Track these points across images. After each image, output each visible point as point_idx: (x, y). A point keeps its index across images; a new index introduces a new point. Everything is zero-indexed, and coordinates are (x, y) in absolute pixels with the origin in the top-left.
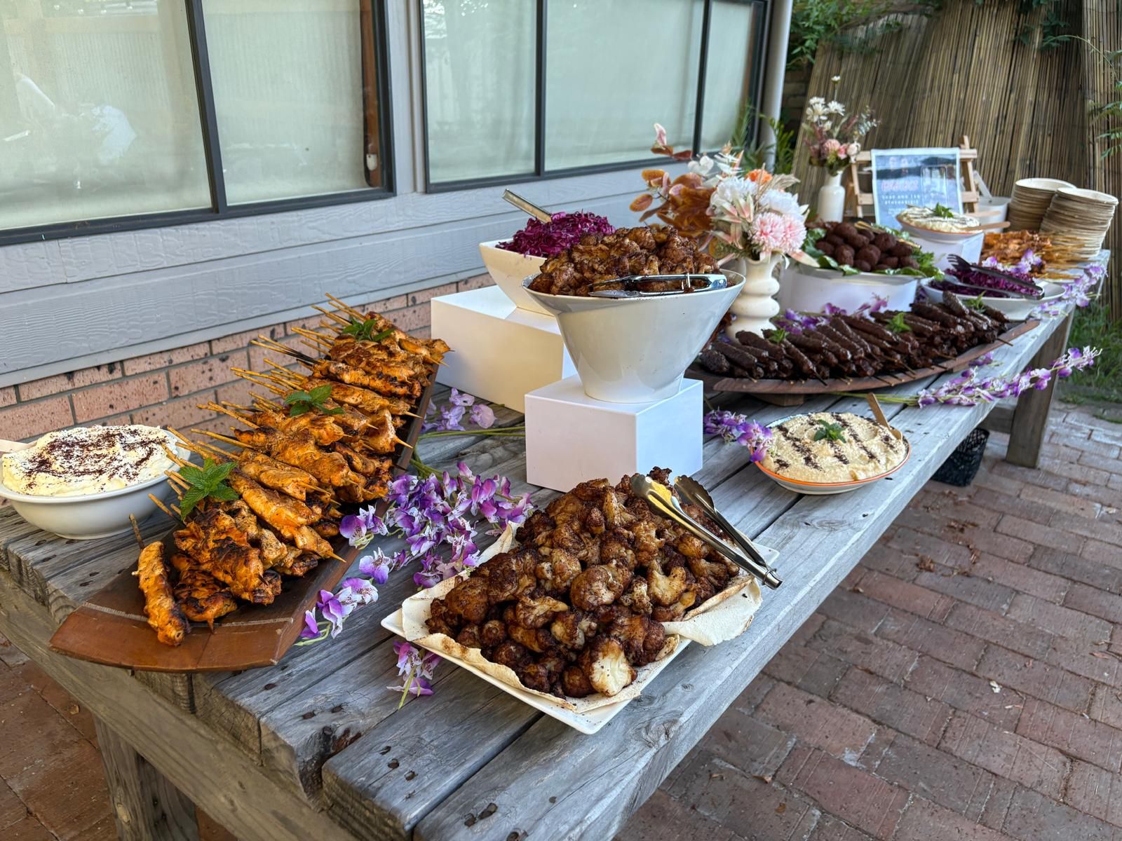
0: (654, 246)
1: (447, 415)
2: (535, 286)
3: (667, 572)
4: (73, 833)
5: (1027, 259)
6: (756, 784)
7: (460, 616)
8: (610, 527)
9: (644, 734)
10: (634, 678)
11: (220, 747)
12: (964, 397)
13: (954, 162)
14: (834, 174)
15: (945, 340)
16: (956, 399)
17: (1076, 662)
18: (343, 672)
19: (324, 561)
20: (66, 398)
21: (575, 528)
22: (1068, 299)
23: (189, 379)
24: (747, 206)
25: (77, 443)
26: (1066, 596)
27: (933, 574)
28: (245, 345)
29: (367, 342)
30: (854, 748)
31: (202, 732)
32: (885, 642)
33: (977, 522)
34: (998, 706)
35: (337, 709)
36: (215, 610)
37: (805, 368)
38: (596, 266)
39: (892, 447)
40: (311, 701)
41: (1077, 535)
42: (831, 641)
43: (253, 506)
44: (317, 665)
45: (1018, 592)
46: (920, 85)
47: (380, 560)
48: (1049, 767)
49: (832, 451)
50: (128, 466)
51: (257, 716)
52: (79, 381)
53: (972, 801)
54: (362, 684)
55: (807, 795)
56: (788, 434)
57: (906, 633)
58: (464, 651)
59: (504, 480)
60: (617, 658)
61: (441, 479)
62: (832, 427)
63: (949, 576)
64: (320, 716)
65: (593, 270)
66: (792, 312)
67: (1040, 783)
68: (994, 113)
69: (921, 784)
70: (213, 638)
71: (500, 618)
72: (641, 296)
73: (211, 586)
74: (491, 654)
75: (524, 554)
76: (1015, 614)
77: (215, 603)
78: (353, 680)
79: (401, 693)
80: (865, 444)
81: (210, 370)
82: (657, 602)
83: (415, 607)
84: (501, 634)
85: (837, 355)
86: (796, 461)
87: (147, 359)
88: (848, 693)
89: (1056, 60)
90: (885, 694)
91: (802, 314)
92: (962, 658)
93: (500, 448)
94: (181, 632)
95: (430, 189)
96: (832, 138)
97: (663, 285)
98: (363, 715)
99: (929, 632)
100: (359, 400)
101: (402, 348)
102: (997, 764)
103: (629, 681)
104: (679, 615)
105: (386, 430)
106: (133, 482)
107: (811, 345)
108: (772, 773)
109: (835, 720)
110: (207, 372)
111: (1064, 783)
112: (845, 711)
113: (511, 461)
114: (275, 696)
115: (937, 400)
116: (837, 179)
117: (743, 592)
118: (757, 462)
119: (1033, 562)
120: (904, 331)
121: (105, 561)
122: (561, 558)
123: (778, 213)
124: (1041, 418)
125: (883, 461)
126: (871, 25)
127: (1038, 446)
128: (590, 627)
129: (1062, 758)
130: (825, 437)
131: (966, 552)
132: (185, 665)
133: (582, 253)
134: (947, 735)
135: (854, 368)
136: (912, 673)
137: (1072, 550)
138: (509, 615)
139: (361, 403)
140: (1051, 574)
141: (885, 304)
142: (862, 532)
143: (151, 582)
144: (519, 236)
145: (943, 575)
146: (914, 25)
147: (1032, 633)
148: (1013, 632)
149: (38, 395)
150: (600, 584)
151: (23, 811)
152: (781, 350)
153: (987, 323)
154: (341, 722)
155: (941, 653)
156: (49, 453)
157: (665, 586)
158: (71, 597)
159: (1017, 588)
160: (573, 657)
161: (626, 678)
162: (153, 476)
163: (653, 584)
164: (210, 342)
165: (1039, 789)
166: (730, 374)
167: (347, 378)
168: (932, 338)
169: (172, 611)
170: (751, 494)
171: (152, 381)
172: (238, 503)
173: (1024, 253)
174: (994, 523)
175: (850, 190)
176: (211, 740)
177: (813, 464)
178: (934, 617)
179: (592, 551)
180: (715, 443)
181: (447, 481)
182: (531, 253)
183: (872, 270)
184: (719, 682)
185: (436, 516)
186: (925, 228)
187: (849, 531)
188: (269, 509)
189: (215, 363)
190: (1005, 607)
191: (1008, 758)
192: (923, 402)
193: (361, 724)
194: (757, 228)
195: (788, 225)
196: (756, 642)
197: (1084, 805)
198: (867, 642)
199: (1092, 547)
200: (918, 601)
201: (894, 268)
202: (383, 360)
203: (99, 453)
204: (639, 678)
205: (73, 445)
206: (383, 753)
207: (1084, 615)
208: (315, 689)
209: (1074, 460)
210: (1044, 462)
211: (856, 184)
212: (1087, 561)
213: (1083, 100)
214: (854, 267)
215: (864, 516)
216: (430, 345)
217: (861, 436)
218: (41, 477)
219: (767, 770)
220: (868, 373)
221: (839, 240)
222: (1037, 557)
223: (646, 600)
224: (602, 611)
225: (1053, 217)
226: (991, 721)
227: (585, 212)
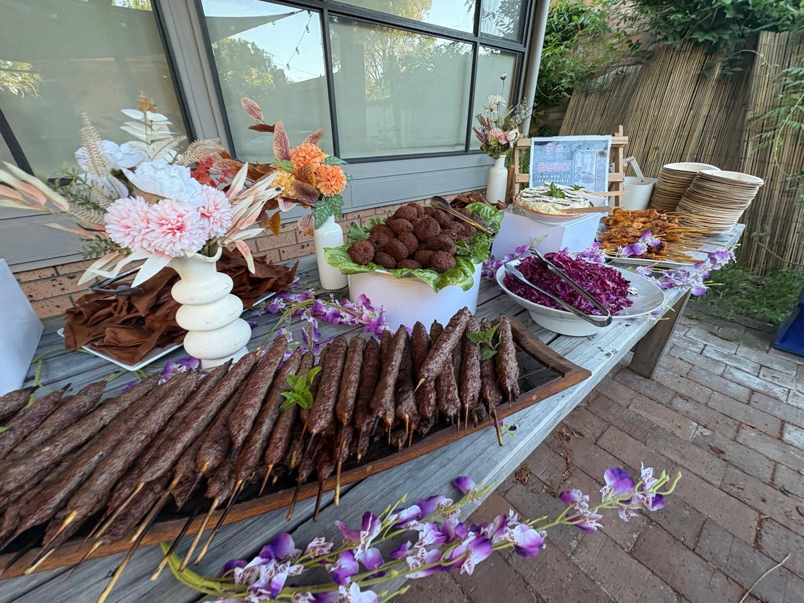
5: (644, 241)
14: (498, 157)
22: (682, 286)
27: (525, 488)
33: (584, 431)
41: (668, 458)
46: (630, 108)
68: (676, 125)
81: (60, 284)
110: (58, 285)
116: (501, 162)
126: (607, 75)
131: (562, 466)
146: (633, 72)
173: (644, 233)
174: (598, 434)
175: (511, 171)
209: (684, 373)
210: (659, 373)
211: (517, 166)
213: (746, 111)
225: (691, 196)
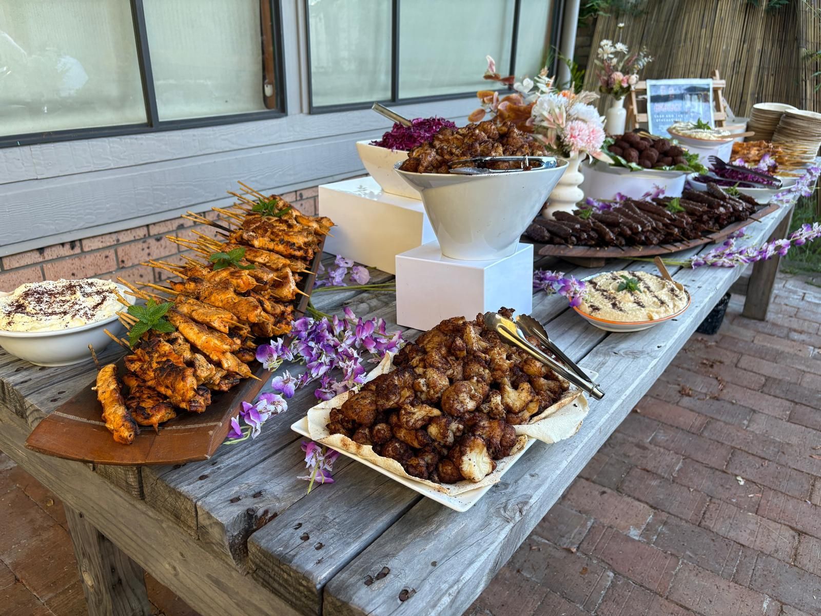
0: (497, 136)
1: (333, 274)
2: (404, 167)
3: (515, 386)
4: (51, 595)
5: (764, 162)
6: (564, 554)
7: (354, 421)
8: (470, 352)
9: (502, 512)
10: (494, 468)
11: (164, 525)
12: (726, 260)
13: (708, 90)
14: (618, 99)
15: (710, 218)
16: (720, 262)
17: (799, 462)
18: (261, 466)
19: (244, 380)
20: (38, 268)
21: (443, 352)
22: (795, 191)
23: (132, 254)
24: (561, 115)
25: (46, 292)
26: (790, 414)
27: (691, 398)
28: (174, 228)
29: (271, 217)
30: (637, 526)
31: (150, 513)
32: (658, 448)
33: (722, 360)
34: (743, 495)
35: (258, 495)
36: (159, 417)
37: (607, 237)
38: (454, 150)
39: (677, 296)
40: (236, 488)
41: (797, 369)
42: (617, 448)
43: (187, 336)
44: (240, 461)
45: (754, 411)
46: (677, 37)
47: (288, 380)
48: (783, 539)
49: (632, 299)
50: (87, 309)
51: (194, 501)
52: (48, 254)
53: (726, 565)
54: (277, 475)
55: (603, 561)
56: (597, 287)
57: (673, 441)
58: (359, 447)
59: (381, 321)
60: (481, 452)
61: (331, 321)
62: (631, 281)
63: (704, 399)
64: (244, 500)
65: (451, 154)
66: (591, 199)
67: (776, 551)
68: (731, 59)
69: (688, 553)
70: (158, 438)
71: (387, 422)
72: (490, 173)
73: (155, 399)
74: (380, 450)
75: (404, 373)
76: (754, 427)
77: (159, 411)
78: (270, 472)
79: (308, 482)
80: (656, 294)
81: (148, 248)
82: (509, 410)
83: (317, 416)
84: (387, 434)
85: (631, 228)
86: (606, 306)
87: (100, 238)
88: (631, 486)
89: (778, 17)
90: (659, 486)
91: (598, 200)
92: (715, 460)
93: (375, 300)
94: (132, 433)
95: (313, 111)
96: (617, 71)
97: (507, 164)
98: (278, 499)
99: (690, 441)
100: (266, 260)
101: (297, 222)
102: (744, 538)
103: (490, 470)
104: (526, 420)
105: (289, 282)
106: (91, 321)
107: (611, 220)
108: (576, 546)
109: (622, 506)
110: (146, 249)
111: (793, 552)
112: (629, 500)
113: (383, 309)
114: (207, 485)
115: (705, 263)
116: (621, 102)
117: (574, 402)
118: (575, 307)
119: (765, 389)
120: (679, 212)
121: (71, 383)
122: (433, 375)
123: (584, 121)
124: (769, 283)
125: (671, 306)
127: (767, 304)
128: (458, 428)
129: (792, 532)
130: (626, 288)
131: (715, 382)
132: (136, 460)
133: (442, 141)
134: (706, 516)
135: (643, 238)
136: (678, 471)
137: (793, 381)
138: (394, 419)
139: (268, 262)
140: (778, 397)
141: (663, 192)
142: (658, 359)
143: (107, 395)
144: (387, 136)
145: (698, 399)
147: (765, 440)
148: (753, 440)
149: (17, 265)
150: (465, 395)
151: (13, 578)
152: (589, 223)
153: (742, 206)
154: (261, 505)
155: (699, 456)
156: (24, 299)
157: (515, 397)
158: (43, 410)
159: (754, 408)
160: (445, 452)
161: (488, 468)
162: (106, 317)
163: (505, 396)
164: (148, 226)
165: (776, 555)
166: (551, 242)
167: (256, 243)
168: (701, 216)
169: (125, 417)
170: (571, 332)
171: (104, 255)
172: (176, 334)
173: (762, 157)
174: (735, 361)
175: (630, 111)
176: (157, 520)
177: (618, 308)
178: (693, 430)
179: (457, 371)
180: (540, 295)
181: (336, 322)
182: (398, 148)
183: (652, 167)
184: (558, 472)
185: (329, 349)
186: (690, 137)
187: (648, 358)
188: (200, 338)
189: (152, 242)
190: (746, 422)
191: (752, 533)
192: (695, 265)
193: (277, 506)
194: (568, 131)
195: (591, 130)
196: (585, 441)
197: (810, 566)
198: (644, 448)
199: (808, 378)
200: (681, 419)
201: (670, 165)
202: (284, 230)
203: (64, 299)
204: (498, 468)
205: (43, 294)
206: (296, 529)
207: (804, 428)
208: (240, 479)
209: (792, 314)
210: (770, 316)
211: (635, 107)
212: (805, 388)
213: (798, 48)
214: (639, 164)
215: (658, 347)
216: (319, 221)
217: (652, 288)
218: (18, 317)
219: (573, 544)
220: (654, 242)
221: (626, 145)
222: (767, 385)
223: (501, 408)
224: (467, 416)
225: (782, 131)
226: (738, 506)
227: (438, 117)
